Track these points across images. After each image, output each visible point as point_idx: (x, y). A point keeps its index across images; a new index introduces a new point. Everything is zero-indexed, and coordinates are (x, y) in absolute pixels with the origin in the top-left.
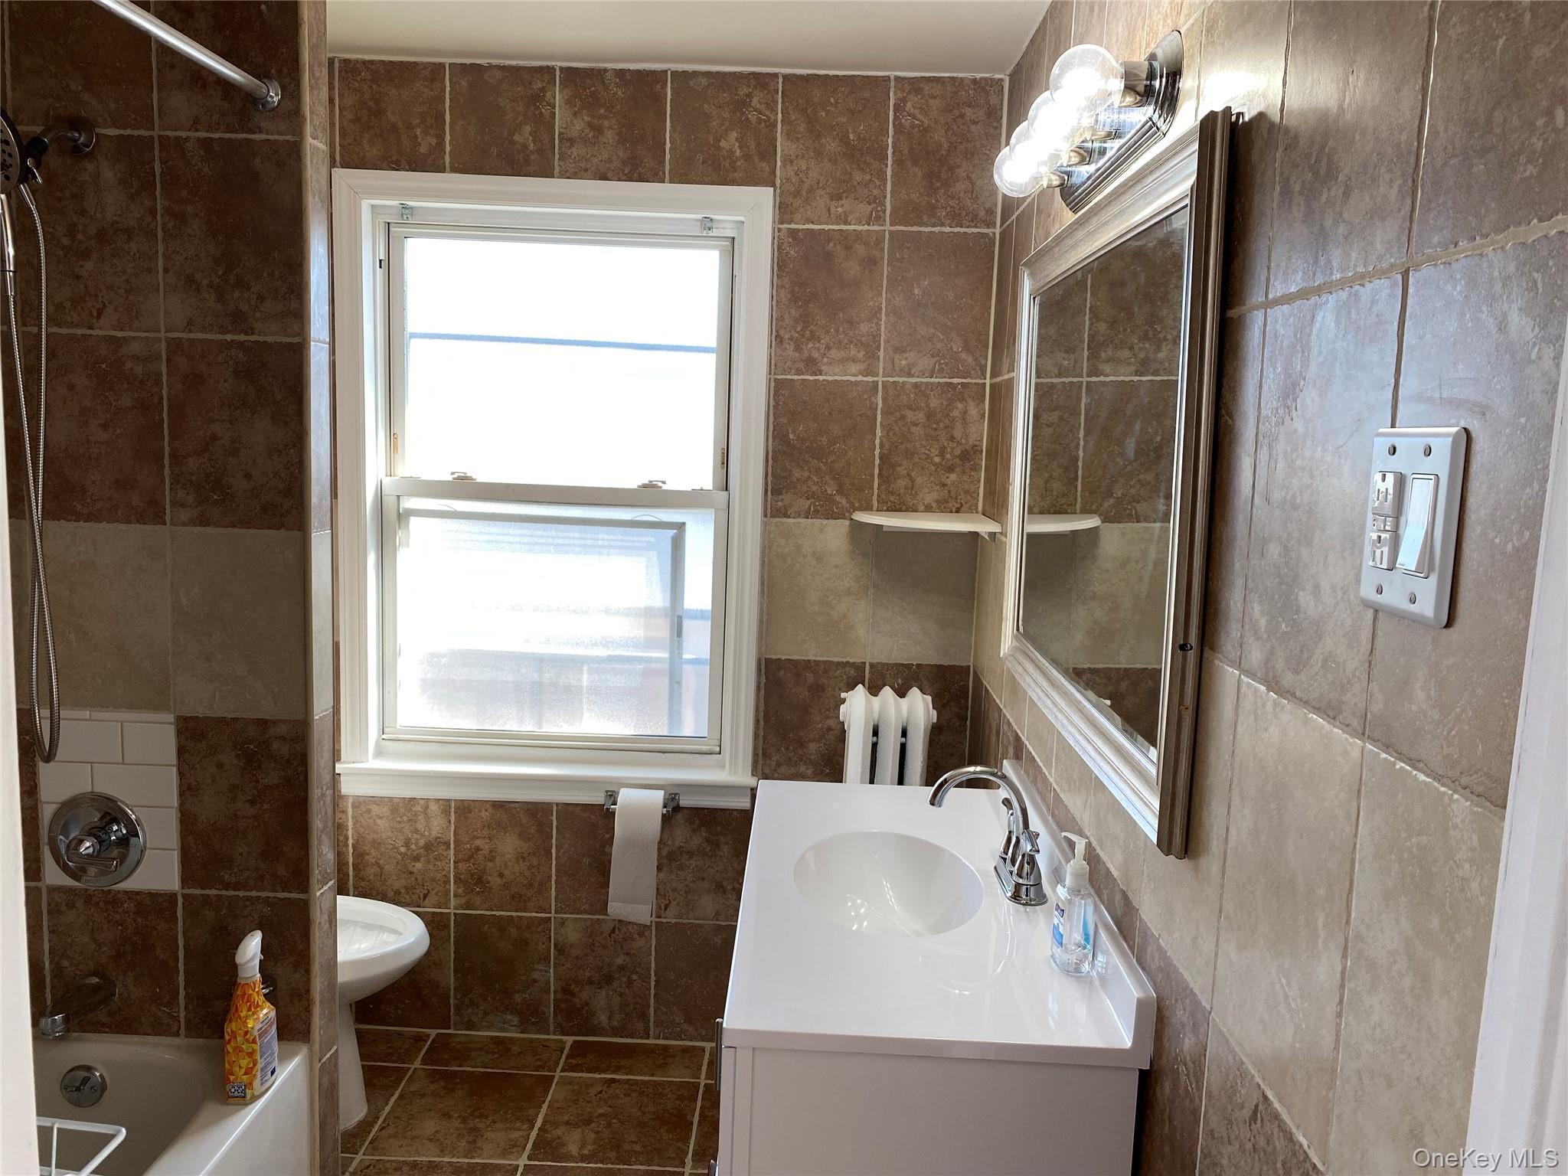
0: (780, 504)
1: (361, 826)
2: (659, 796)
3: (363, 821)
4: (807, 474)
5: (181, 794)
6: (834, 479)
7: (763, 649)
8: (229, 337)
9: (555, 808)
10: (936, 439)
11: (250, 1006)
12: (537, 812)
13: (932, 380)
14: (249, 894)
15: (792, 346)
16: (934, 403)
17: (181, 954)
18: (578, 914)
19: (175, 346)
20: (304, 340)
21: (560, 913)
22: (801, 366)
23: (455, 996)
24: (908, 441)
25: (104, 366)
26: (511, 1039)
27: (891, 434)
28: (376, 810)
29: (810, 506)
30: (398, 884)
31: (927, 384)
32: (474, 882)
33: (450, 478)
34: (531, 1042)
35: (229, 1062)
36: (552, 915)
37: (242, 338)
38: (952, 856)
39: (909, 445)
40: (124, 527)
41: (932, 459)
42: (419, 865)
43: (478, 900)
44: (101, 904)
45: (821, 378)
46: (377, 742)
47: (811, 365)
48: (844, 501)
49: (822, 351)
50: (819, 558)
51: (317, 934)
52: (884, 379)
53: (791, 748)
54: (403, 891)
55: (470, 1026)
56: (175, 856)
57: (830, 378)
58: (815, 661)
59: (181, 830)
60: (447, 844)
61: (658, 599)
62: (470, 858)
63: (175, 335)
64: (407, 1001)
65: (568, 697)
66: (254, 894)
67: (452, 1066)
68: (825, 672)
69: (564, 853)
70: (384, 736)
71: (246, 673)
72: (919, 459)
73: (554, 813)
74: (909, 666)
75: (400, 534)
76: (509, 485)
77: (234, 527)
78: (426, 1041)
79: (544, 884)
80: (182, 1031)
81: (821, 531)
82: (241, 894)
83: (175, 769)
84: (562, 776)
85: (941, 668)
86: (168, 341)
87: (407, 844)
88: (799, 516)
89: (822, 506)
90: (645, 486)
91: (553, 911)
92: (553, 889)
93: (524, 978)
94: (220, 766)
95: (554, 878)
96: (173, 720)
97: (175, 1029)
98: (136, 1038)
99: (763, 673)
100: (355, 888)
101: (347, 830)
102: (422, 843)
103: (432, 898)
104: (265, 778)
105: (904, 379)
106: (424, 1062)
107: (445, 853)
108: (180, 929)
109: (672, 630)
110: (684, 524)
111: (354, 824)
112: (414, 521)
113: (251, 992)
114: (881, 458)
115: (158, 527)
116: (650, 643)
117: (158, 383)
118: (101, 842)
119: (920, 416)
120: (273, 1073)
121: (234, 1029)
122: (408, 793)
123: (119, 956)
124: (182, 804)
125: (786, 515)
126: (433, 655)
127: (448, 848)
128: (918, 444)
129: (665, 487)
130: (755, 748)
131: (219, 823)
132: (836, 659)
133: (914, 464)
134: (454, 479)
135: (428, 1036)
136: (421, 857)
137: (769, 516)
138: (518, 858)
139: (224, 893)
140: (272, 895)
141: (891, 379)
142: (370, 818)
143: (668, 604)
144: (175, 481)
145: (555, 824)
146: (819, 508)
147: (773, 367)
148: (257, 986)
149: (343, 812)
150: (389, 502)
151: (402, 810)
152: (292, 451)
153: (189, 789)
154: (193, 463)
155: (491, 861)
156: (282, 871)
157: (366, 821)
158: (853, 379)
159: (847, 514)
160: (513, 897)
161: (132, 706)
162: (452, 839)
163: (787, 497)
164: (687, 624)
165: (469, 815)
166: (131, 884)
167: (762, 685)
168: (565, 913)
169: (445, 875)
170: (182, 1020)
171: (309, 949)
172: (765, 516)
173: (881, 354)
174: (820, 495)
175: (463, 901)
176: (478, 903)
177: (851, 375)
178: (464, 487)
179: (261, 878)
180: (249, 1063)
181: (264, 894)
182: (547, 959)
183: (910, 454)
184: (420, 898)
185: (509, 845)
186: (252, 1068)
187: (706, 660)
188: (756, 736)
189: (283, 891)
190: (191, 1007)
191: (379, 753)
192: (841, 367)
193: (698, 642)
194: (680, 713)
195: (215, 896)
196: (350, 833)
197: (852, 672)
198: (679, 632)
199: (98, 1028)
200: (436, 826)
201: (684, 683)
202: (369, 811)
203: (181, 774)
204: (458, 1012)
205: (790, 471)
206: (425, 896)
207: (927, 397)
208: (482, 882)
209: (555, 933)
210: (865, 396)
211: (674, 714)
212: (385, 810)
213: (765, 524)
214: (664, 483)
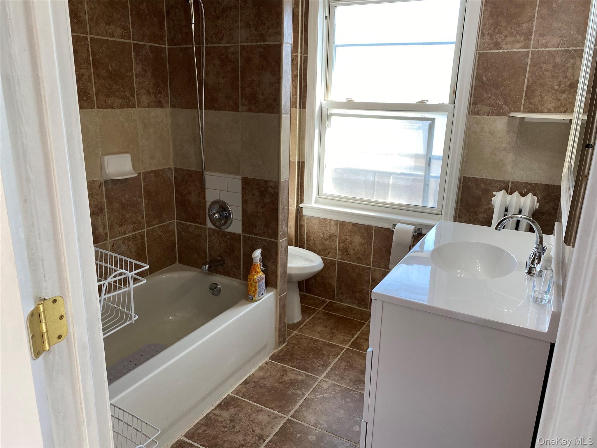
0: (476, 109)
1: (309, 226)
2: (412, 228)
3: (310, 225)
4: (490, 95)
5: (243, 203)
6: (503, 97)
7: (463, 173)
8: (258, 44)
9: (374, 228)
10: (557, 77)
11: (255, 271)
12: (368, 229)
13: (559, 49)
14: (261, 238)
15: (488, 37)
16: (558, 60)
17: (242, 254)
18: (380, 268)
19: (243, 48)
20: (281, 43)
21: (374, 267)
22: (492, 46)
23: (337, 290)
24: (542, 79)
25: (223, 57)
26: (354, 308)
27: (533, 76)
28: (314, 221)
29: (490, 110)
30: (320, 248)
31: (555, 51)
32: (345, 251)
33: (345, 101)
34: (361, 311)
35: (249, 288)
36: (371, 267)
37: (262, 43)
38: (508, 254)
39: (543, 81)
40: (228, 112)
41: (554, 87)
42: (327, 242)
43: (346, 257)
44: (221, 235)
45: (501, 51)
46: (316, 198)
47: (497, 45)
48: (507, 108)
49: (503, 38)
50: (492, 133)
51: (280, 254)
52: (533, 50)
53: (471, 215)
54: (321, 250)
55: (341, 301)
56: (241, 222)
57: (505, 51)
58: (486, 179)
59: (243, 215)
60: (336, 236)
61: (421, 150)
62: (344, 242)
63: (243, 44)
64: (321, 288)
65: (384, 187)
66: (262, 238)
67: (332, 312)
68: (490, 184)
69: (377, 245)
70: (318, 196)
71: (261, 164)
72: (547, 87)
73: (374, 230)
74: (531, 184)
75: (327, 123)
76: (366, 103)
77: (259, 112)
78: (326, 303)
79: (369, 255)
80: (242, 278)
81: (494, 121)
82: (259, 237)
83: (241, 194)
84: (378, 216)
85: (547, 186)
86: (241, 46)
87: (323, 234)
88: (484, 115)
89: (495, 110)
90: (419, 102)
91: (371, 266)
92: (372, 258)
93: (360, 288)
94: (253, 195)
95: (372, 254)
96: (240, 178)
97: (240, 277)
98: (229, 278)
99: (462, 183)
100: (306, 247)
101: (305, 227)
102: (328, 235)
103: (330, 255)
104: (266, 200)
105: (543, 49)
106: (323, 309)
107: (335, 239)
108: (242, 246)
109: (426, 162)
110: (434, 119)
111: (307, 226)
112: (333, 118)
113: (256, 267)
114: (527, 87)
115: (237, 113)
116: (416, 168)
117: (238, 62)
118: (221, 216)
119: (550, 67)
120: (262, 294)
121: (250, 278)
122: (325, 216)
123: (226, 252)
124: (243, 206)
125: (478, 114)
126: (336, 169)
127: (337, 238)
128: (547, 80)
129: (428, 103)
130: (456, 214)
131: (253, 213)
132: (495, 179)
133: (544, 90)
134: (347, 101)
135: (327, 301)
136: (327, 240)
137: (470, 114)
138: (360, 244)
139: (254, 236)
140: (267, 239)
141: (536, 50)
142: (312, 224)
143: (425, 153)
144: (242, 96)
145: (374, 234)
146: (494, 111)
147: (478, 47)
148: (258, 266)
149: (304, 221)
150: (325, 110)
151: (322, 222)
152: (277, 84)
153: (245, 201)
154: (247, 90)
155: (351, 244)
156: (270, 232)
157: (311, 225)
158: (517, 50)
159: (507, 114)
160: (358, 258)
161: (229, 173)
162: (338, 235)
163: (479, 106)
164: (433, 162)
165: (344, 227)
166: (228, 230)
167: (461, 188)
168: (375, 267)
169: (335, 247)
170: (242, 274)
171: (277, 258)
172: (469, 114)
173: (533, 38)
174: (495, 105)
175: (341, 257)
176: (346, 258)
177: (517, 48)
178: (350, 104)
179: (264, 233)
180: (254, 290)
181: (265, 238)
182: (368, 282)
183: (542, 85)
184: (326, 253)
185: (357, 239)
186: (255, 291)
187: (439, 176)
188: (456, 208)
189: (270, 238)
190: (244, 271)
191: (316, 202)
192: (512, 45)
193: (436, 170)
194: (427, 198)
195: (252, 237)
196: (306, 228)
197: (503, 185)
198: (429, 164)
199: (220, 273)
200: (333, 229)
201: (430, 186)
202: (312, 222)
203: (243, 196)
204: (337, 296)
205: (482, 94)
206: (328, 253)
207: (555, 57)
208: (347, 251)
209: (372, 274)
210: (522, 58)
211: (425, 198)
212: (317, 222)
213: (468, 119)
214: (427, 101)
